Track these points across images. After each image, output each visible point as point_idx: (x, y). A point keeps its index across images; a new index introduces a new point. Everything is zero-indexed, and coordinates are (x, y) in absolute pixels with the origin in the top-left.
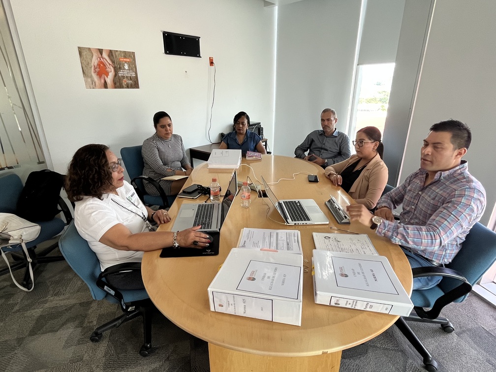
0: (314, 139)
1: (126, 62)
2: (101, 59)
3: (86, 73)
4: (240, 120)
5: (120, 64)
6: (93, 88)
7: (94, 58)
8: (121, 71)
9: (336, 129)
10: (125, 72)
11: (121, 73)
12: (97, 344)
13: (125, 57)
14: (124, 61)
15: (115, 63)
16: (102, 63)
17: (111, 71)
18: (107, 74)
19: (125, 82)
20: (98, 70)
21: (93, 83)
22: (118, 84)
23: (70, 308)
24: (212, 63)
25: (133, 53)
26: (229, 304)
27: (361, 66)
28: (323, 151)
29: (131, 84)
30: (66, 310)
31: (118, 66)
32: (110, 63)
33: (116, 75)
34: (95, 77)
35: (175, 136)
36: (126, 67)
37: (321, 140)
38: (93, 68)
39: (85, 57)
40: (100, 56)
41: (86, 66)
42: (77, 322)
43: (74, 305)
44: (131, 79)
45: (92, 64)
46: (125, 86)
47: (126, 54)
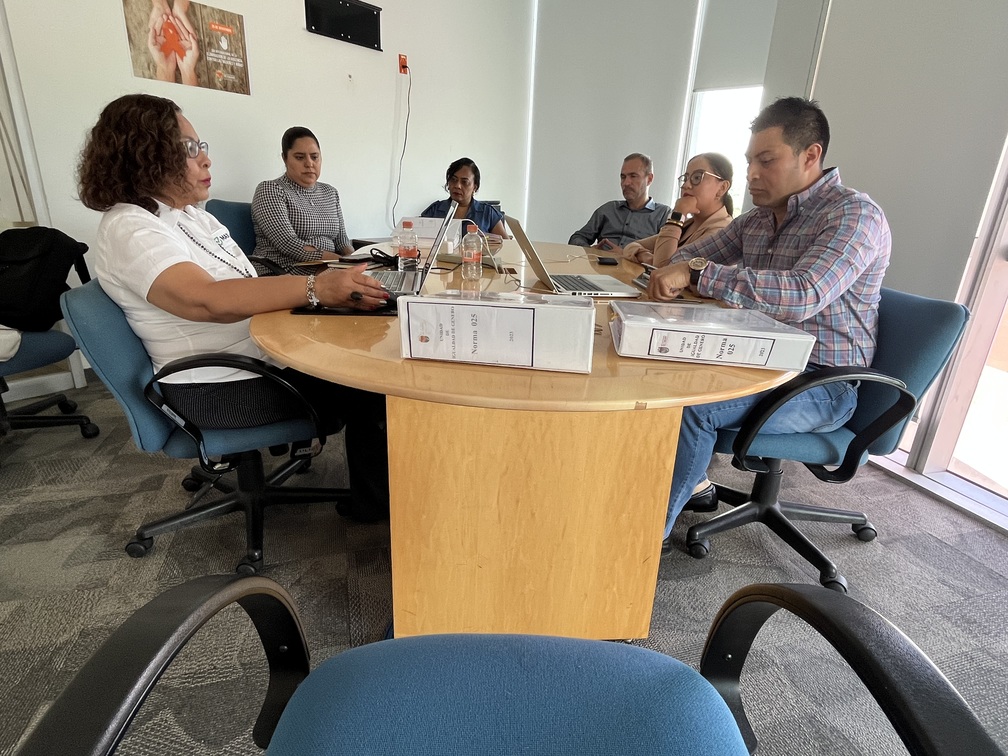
0: (608, 216)
1: (223, 33)
2: (171, 17)
3: (136, 42)
4: (459, 174)
5: (210, 36)
6: (151, 78)
7: (155, 14)
8: (213, 50)
9: (650, 198)
10: (222, 53)
11: (211, 56)
12: (141, 560)
13: (222, 23)
14: (218, 30)
15: (199, 31)
16: (171, 26)
17: (191, 48)
18: (182, 53)
19: (220, 75)
20: (161, 39)
21: (151, 66)
22: (204, 78)
23: (83, 504)
24: (404, 67)
25: (240, 18)
26: (441, 332)
27: (699, 94)
28: (624, 237)
29: (233, 84)
30: (72, 506)
31: (207, 40)
32: (191, 31)
33: (200, 58)
34: (156, 55)
35: (325, 187)
36: (224, 44)
37: (621, 219)
38: (151, 35)
39: (134, 7)
40: (168, 10)
41: (136, 28)
42: (96, 526)
43: (91, 499)
44: (233, 72)
45: (151, 25)
46: (219, 85)
47: (224, 16)
